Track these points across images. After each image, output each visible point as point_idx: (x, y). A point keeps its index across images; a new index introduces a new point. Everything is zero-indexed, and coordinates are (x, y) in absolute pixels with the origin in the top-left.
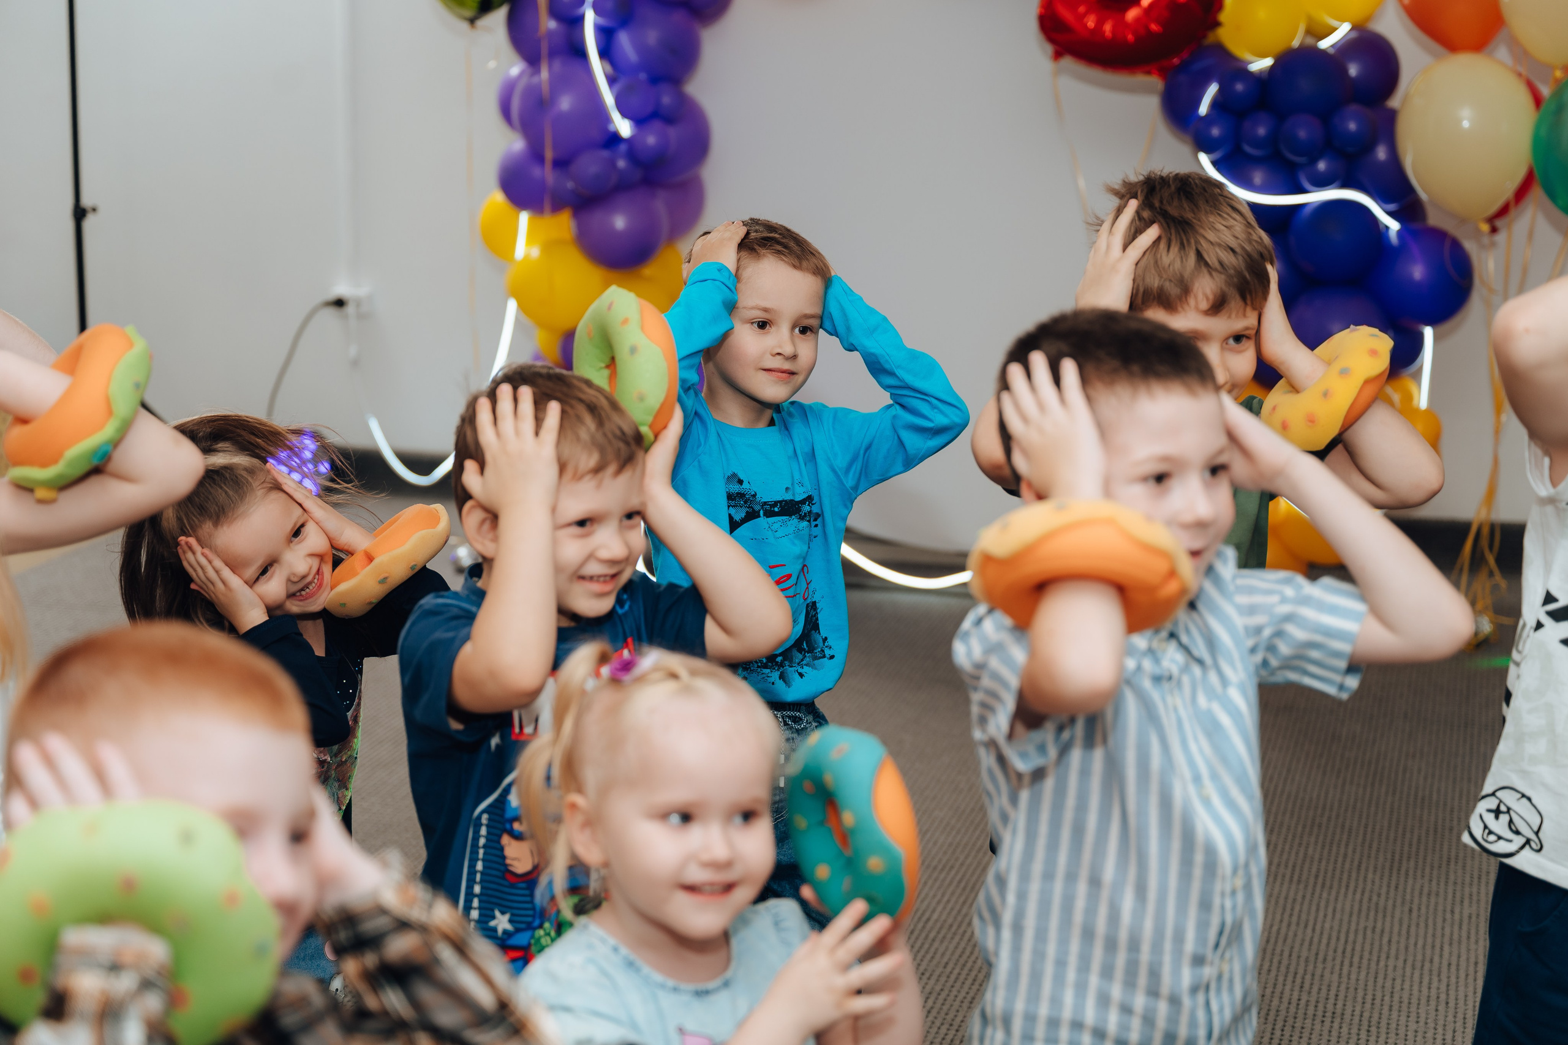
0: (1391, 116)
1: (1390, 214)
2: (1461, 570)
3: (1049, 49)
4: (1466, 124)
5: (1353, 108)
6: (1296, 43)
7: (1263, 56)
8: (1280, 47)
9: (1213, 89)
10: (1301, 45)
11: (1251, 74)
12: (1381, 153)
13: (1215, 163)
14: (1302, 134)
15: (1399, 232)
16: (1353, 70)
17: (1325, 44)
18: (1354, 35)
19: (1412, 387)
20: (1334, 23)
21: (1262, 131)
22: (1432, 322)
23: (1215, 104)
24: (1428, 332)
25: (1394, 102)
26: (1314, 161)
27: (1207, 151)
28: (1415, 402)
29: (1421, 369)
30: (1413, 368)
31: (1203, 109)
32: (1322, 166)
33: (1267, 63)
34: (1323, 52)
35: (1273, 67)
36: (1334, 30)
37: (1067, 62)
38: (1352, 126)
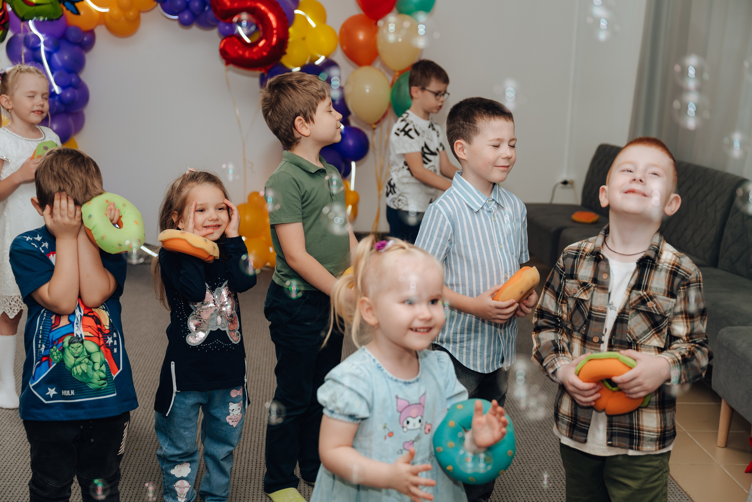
3: (224, 61)
4: (367, 91)
6: (307, 63)
7: (296, 67)
8: (302, 64)
10: (309, 63)
17: (317, 63)
18: (326, 60)
19: (348, 183)
20: (319, 55)
22: (356, 160)
24: (353, 164)
28: (349, 188)
29: (351, 177)
30: (348, 177)
34: (317, 65)
36: (319, 58)
37: (231, 66)
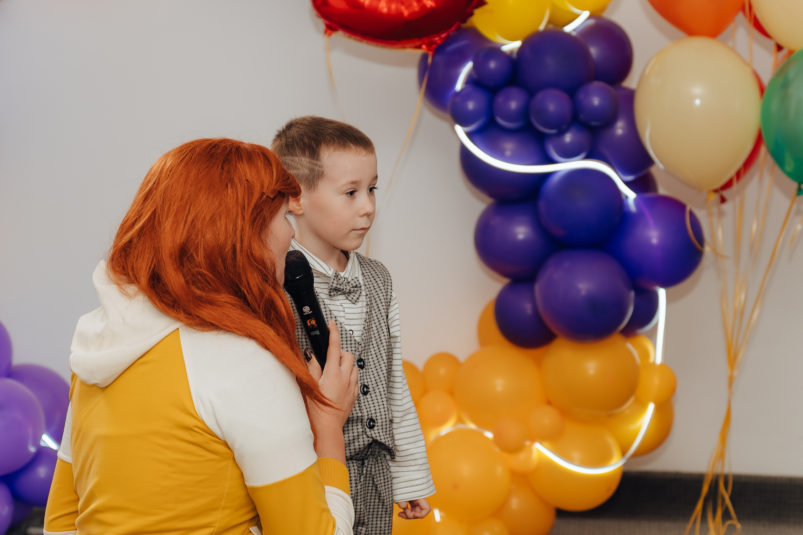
0: (630, 96)
1: (627, 183)
2: (695, 522)
3: (321, 24)
4: (697, 102)
5: (596, 84)
6: (542, 27)
7: (514, 39)
8: (528, 30)
9: (468, 67)
10: (546, 29)
11: (503, 53)
12: (620, 129)
13: (470, 135)
14: (552, 107)
15: (636, 200)
16: (594, 51)
17: (568, 29)
18: (592, 22)
19: (649, 345)
20: (577, 11)
21: (513, 105)
22: (666, 284)
23: (470, 81)
24: (662, 293)
25: (631, 82)
26: (561, 133)
27: (463, 124)
28: (651, 360)
29: (656, 327)
30: (649, 327)
31: (459, 86)
32: (568, 138)
33: (517, 44)
34: (568, 35)
35: (521, 49)
36: (577, 16)
37: (340, 36)
38: (596, 101)
